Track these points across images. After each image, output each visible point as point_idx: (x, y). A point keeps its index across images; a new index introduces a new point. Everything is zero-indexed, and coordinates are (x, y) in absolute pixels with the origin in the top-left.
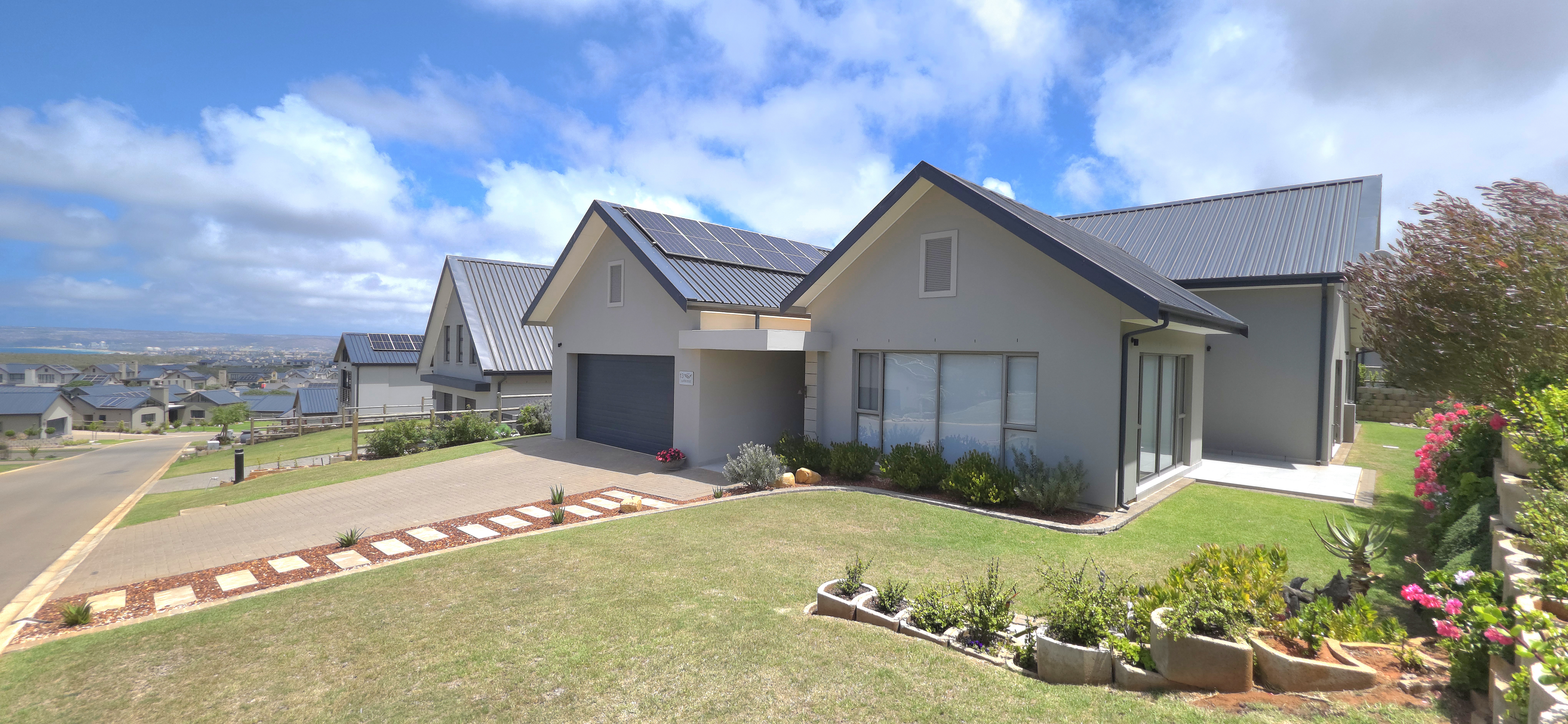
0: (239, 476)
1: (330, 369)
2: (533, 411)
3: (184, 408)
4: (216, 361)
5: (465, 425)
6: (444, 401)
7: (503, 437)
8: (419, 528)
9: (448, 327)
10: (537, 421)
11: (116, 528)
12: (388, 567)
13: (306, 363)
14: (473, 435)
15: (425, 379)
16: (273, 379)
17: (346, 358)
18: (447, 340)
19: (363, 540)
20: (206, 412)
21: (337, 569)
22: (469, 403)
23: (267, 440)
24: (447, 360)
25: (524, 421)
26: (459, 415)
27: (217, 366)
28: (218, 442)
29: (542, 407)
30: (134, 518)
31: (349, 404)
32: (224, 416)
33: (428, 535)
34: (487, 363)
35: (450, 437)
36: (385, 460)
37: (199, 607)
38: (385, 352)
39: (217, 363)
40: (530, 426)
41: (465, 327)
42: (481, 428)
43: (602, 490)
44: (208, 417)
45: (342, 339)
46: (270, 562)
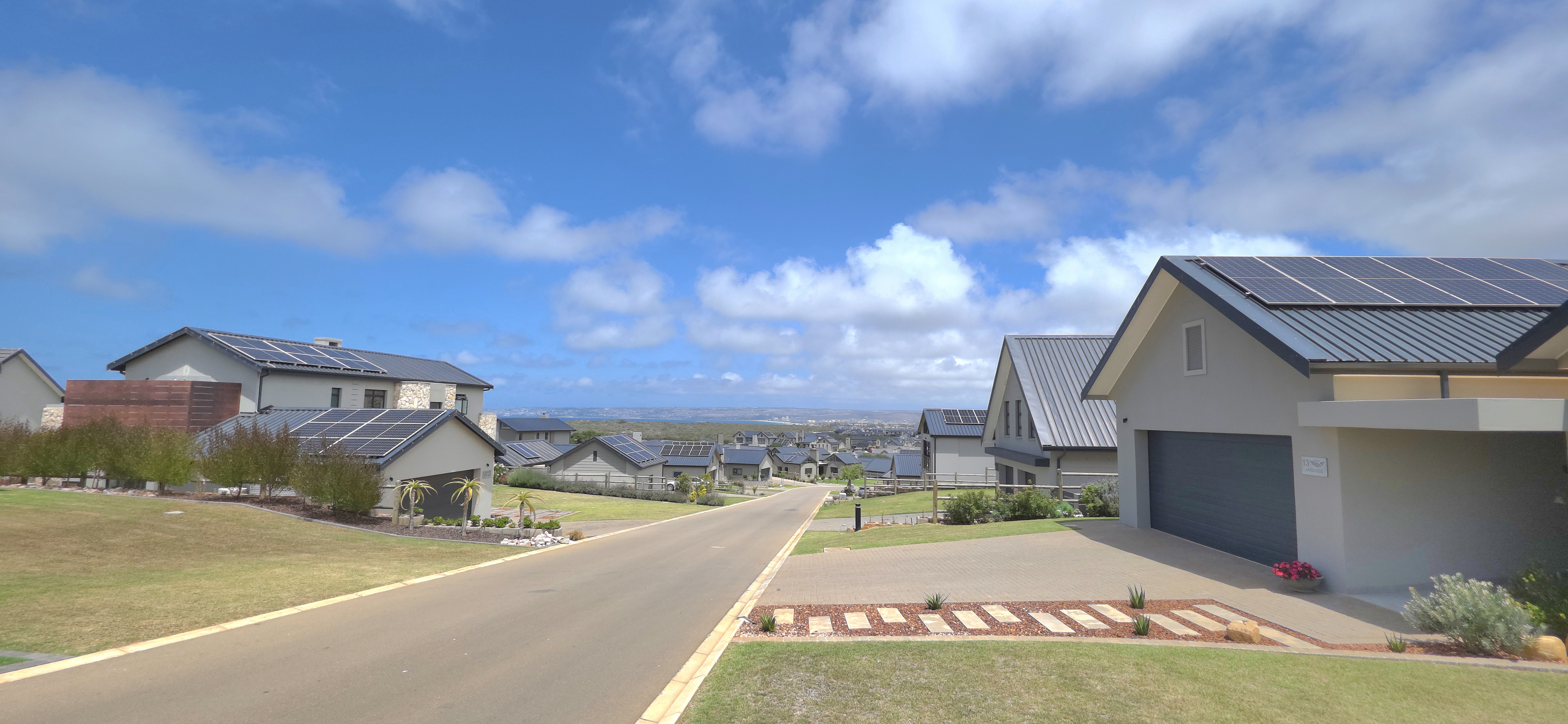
0: (858, 526)
1: (915, 438)
2: (1096, 491)
3: (827, 465)
4: (844, 430)
5: (1027, 500)
6: (1006, 474)
7: (1066, 516)
8: (992, 604)
9: (1007, 402)
10: (1101, 503)
11: (790, 555)
12: (969, 642)
13: (898, 433)
14: (1035, 510)
15: (989, 451)
16: (877, 445)
17: (926, 430)
18: (1007, 415)
19: (946, 606)
20: (839, 470)
21: (926, 632)
22: (1028, 478)
23: (874, 496)
24: (1007, 434)
25: (1087, 502)
26: (1020, 489)
27: (845, 434)
28: (845, 494)
29: (1107, 488)
30: (800, 549)
31: (929, 471)
32: (849, 473)
33: (1003, 615)
34: (1046, 438)
35: (1013, 511)
36: (959, 526)
37: (834, 639)
38: (955, 425)
39: (845, 432)
40: (1093, 507)
41: (1023, 401)
42: (1042, 504)
43: (1195, 602)
44: (840, 474)
45: (923, 414)
46: (878, 609)
